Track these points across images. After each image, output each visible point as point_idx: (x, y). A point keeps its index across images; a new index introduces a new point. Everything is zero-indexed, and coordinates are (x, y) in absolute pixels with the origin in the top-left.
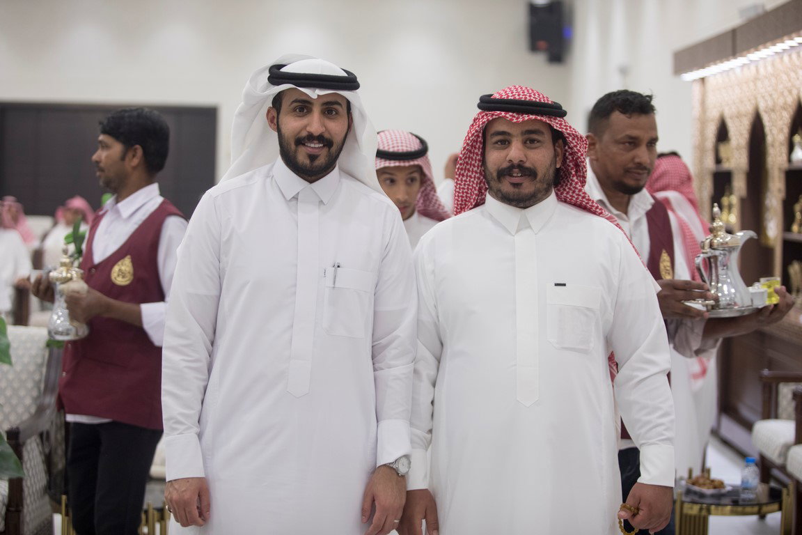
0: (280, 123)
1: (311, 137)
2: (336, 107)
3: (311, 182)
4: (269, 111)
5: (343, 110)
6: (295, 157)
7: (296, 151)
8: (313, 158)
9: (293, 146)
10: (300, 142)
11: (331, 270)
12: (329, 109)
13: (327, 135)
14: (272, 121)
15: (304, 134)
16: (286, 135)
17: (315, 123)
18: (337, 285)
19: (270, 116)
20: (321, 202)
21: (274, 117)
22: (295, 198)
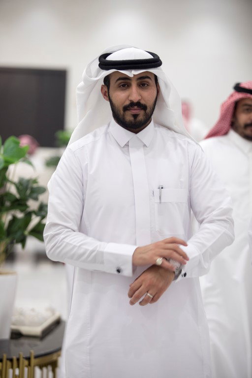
0: (110, 96)
1: (132, 104)
2: (147, 80)
3: (136, 133)
4: (102, 88)
5: (152, 82)
6: (124, 119)
7: (124, 115)
8: (135, 116)
9: (122, 112)
10: (126, 109)
11: (157, 191)
12: (142, 82)
13: (142, 102)
14: (105, 95)
15: (128, 103)
16: (116, 105)
17: (134, 93)
18: (162, 201)
19: (104, 91)
20: (145, 146)
21: (106, 92)
22: (127, 145)
